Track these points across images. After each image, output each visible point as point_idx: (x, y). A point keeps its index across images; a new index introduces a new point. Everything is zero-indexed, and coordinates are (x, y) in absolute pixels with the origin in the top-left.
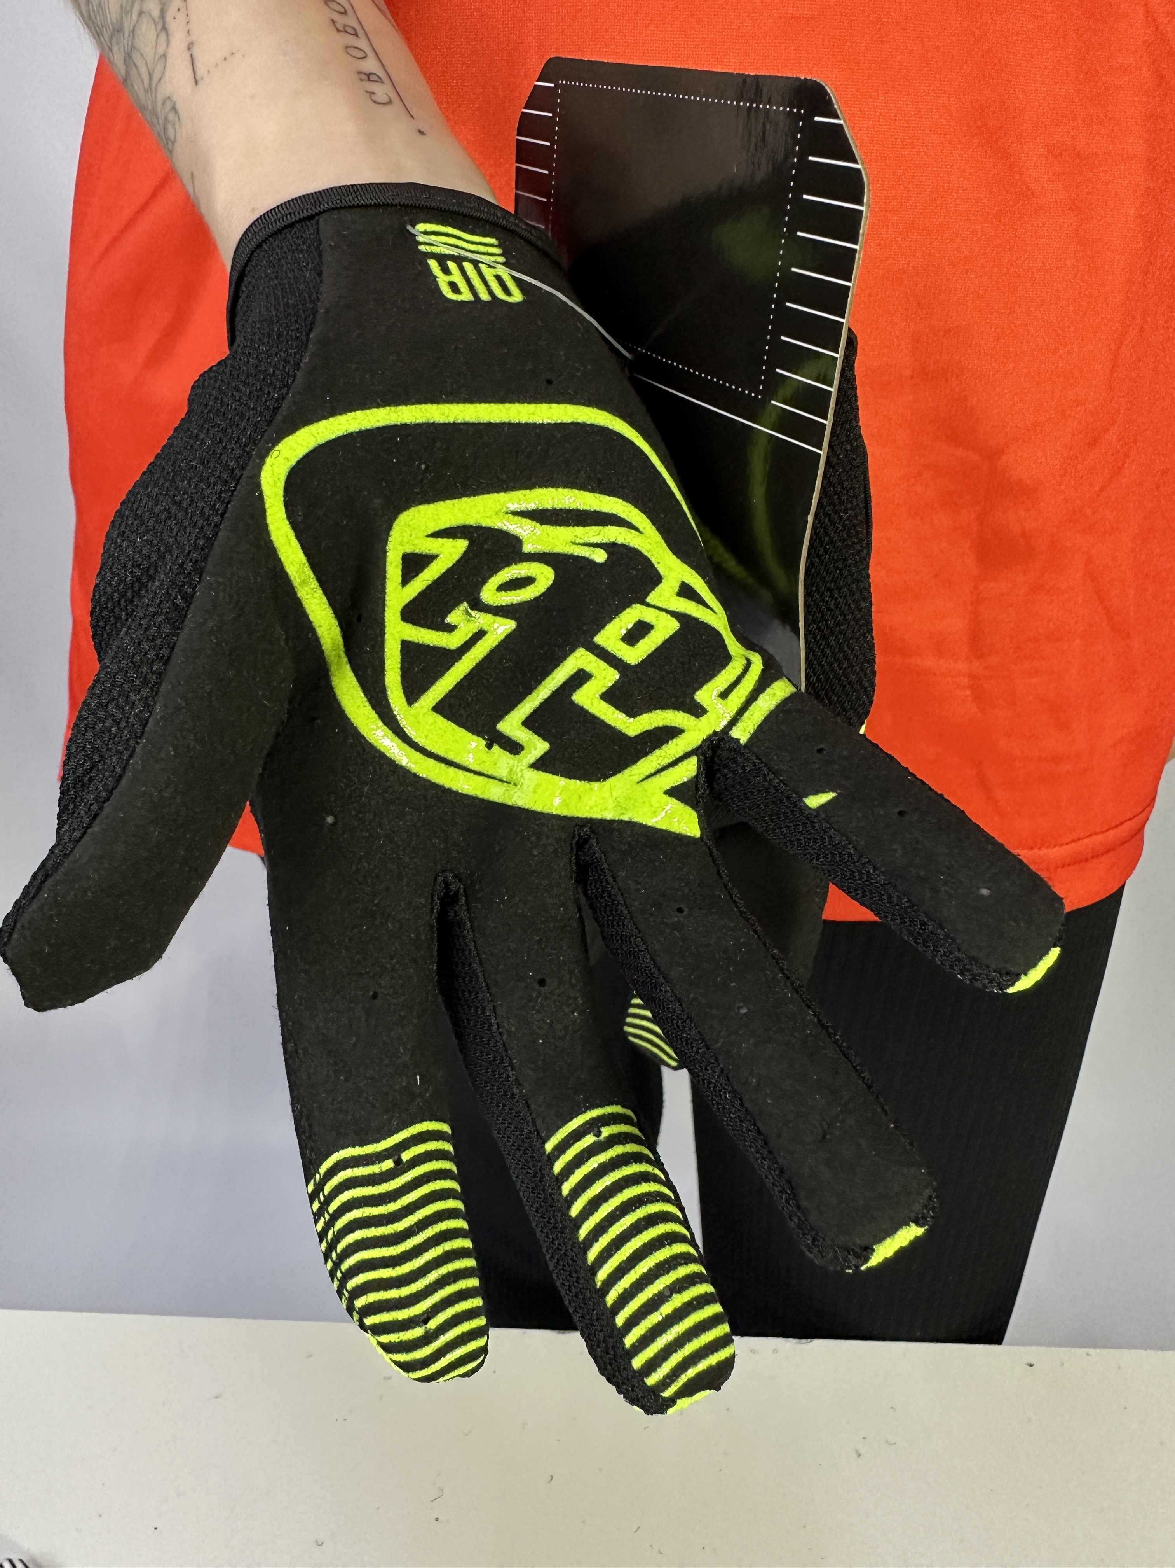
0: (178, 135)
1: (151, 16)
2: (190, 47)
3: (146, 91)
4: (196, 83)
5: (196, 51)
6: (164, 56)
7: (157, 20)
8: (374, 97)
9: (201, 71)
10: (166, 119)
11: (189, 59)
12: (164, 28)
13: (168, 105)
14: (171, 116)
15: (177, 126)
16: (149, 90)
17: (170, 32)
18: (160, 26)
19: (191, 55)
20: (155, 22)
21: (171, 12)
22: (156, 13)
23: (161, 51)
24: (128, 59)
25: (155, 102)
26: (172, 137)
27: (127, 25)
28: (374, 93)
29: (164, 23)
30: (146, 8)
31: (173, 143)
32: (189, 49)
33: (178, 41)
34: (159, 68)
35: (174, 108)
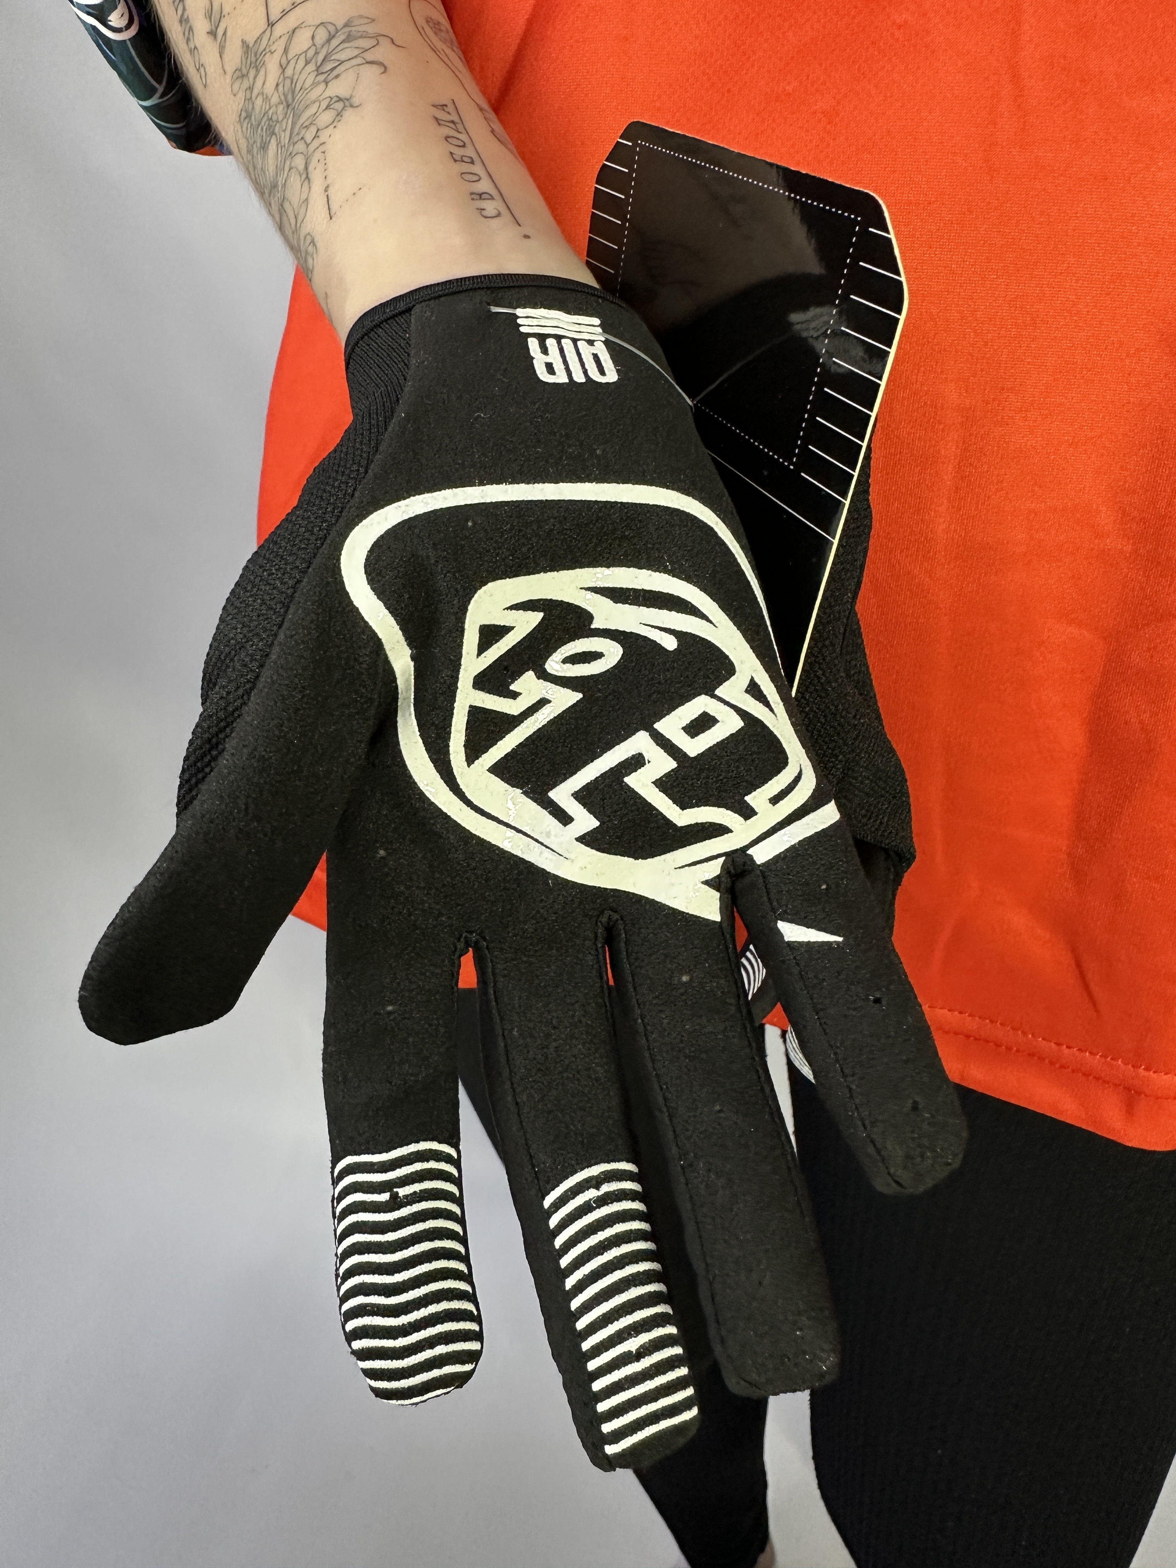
0: (315, 263)
1: (297, 169)
2: (326, 190)
6: (307, 200)
7: (302, 172)
8: (484, 213)
9: (334, 207)
10: (307, 252)
11: (326, 199)
17: (311, 181)
18: (304, 176)
19: (327, 196)
20: (300, 173)
21: (313, 163)
24: (281, 208)
27: (281, 180)
28: (484, 209)
32: (326, 191)
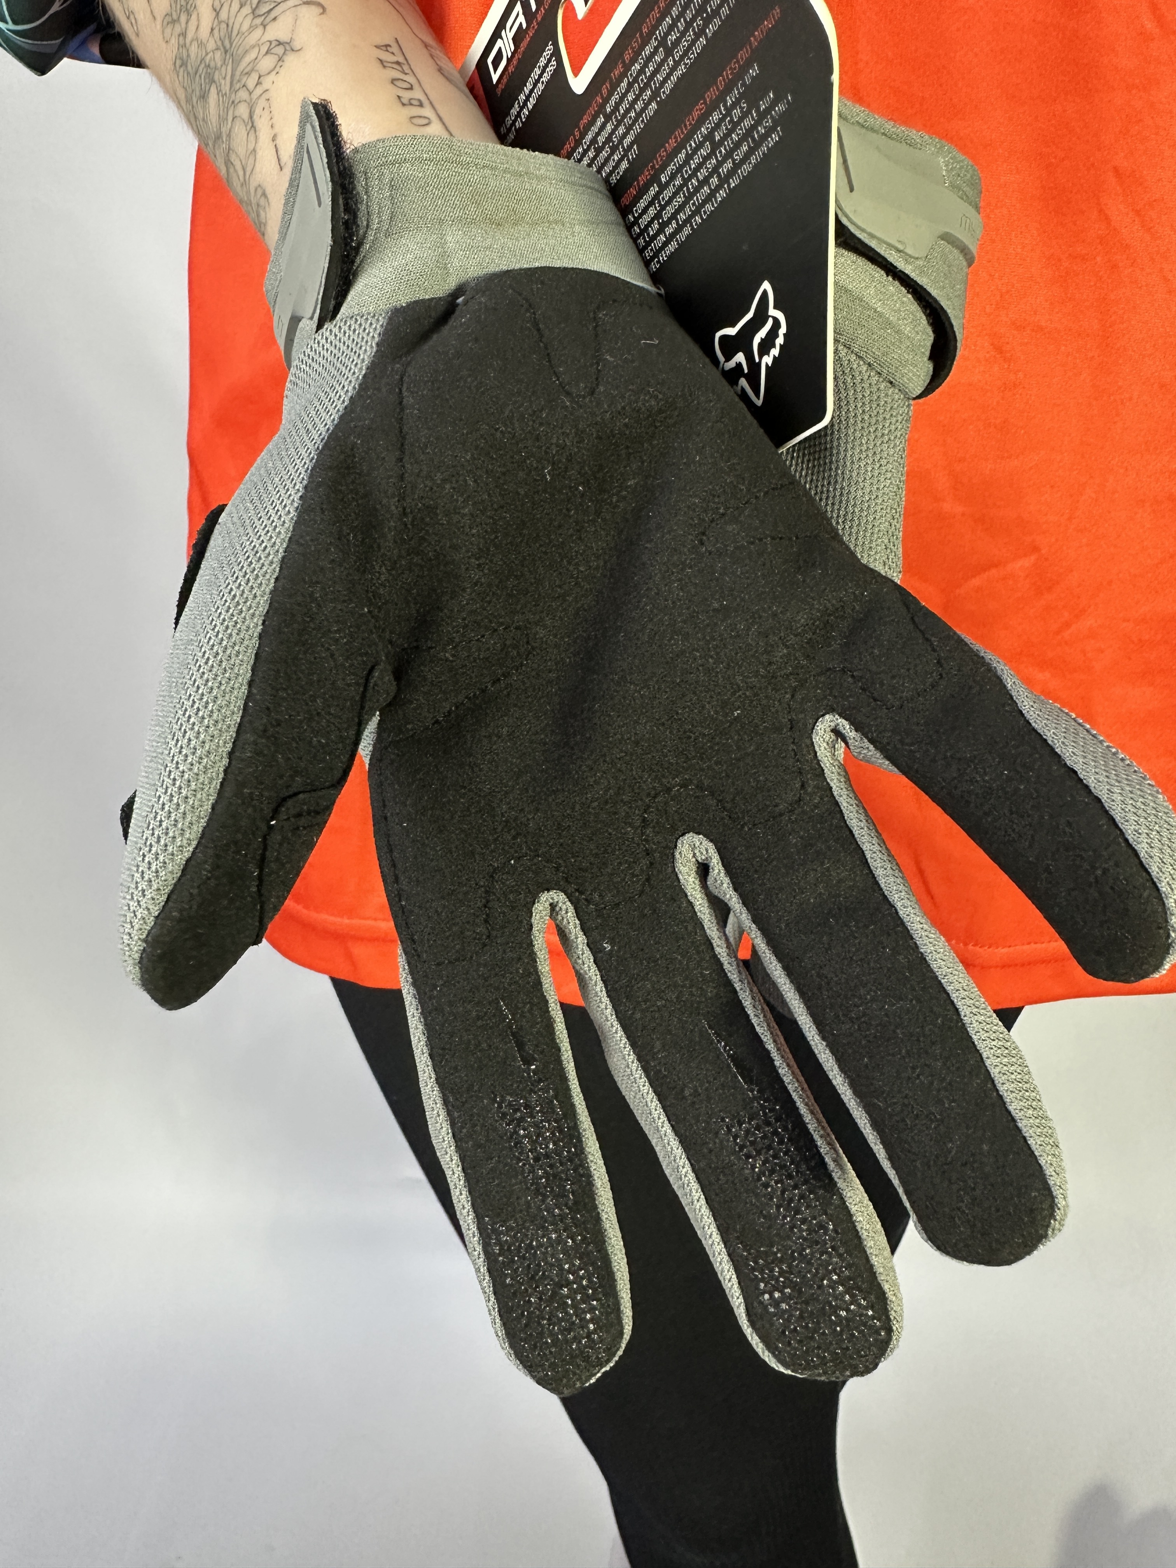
0: (268, 216)
1: (241, 119)
2: (274, 139)
3: (242, 185)
4: (281, 169)
5: (279, 141)
6: (254, 150)
7: (246, 121)
9: (284, 157)
10: (258, 204)
11: (274, 149)
12: (253, 126)
13: (260, 192)
14: (262, 201)
15: (267, 209)
16: (245, 183)
17: (257, 130)
18: (249, 126)
19: (275, 145)
20: (244, 122)
21: (258, 111)
22: (246, 116)
23: (251, 147)
24: (228, 163)
25: (248, 192)
26: (264, 221)
27: (224, 130)
29: (253, 123)
30: (237, 113)
31: (265, 225)
33: (264, 134)
34: (251, 161)
35: (264, 194)
